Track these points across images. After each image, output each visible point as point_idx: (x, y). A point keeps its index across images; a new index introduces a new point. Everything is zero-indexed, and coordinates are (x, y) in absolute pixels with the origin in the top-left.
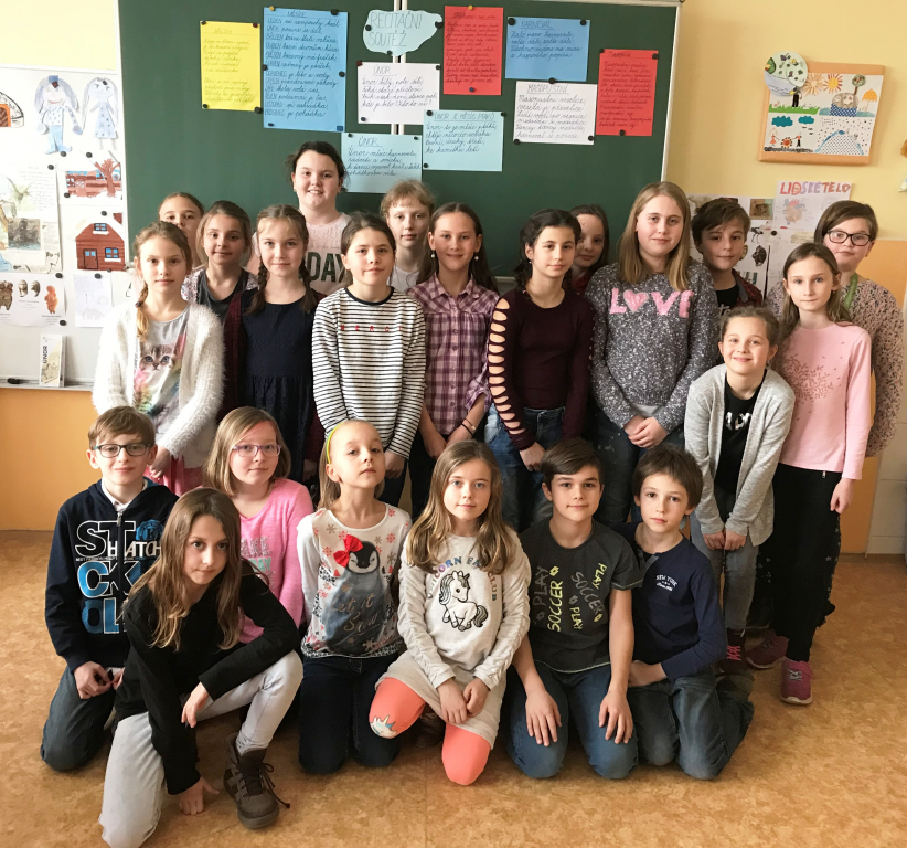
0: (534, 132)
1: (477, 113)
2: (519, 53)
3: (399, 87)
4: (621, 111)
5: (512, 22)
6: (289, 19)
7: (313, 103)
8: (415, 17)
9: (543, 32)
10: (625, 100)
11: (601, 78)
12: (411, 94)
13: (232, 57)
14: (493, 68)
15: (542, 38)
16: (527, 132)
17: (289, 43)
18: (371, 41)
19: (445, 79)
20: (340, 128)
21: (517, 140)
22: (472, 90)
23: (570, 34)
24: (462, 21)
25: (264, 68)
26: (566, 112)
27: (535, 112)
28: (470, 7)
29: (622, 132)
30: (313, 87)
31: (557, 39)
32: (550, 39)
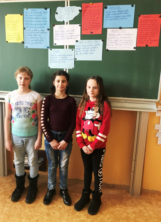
0: (113, 46)
1: (93, 41)
2: (108, 18)
3: (67, 33)
4: (146, 38)
5: (106, 8)
6: (31, 12)
7: (40, 39)
8: (72, 8)
9: (117, 10)
10: (148, 33)
11: (139, 26)
12: (71, 35)
13: (15, 25)
14: (99, 24)
15: (117, 13)
16: (111, 46)
17: (32, 20)
18: (58, 18)
19: (82, 29)
20: (48, 47)
21: (107, 49)
22: (92, 33)
23: (127, 10)
24: (88, 9)
25: (24, 29)
26: (125, 39)
27: (114, 39)
28: (91, 3)
29: (147, 45)
30: (39, 34)
31: (122, 12)
32: (120, 13)
